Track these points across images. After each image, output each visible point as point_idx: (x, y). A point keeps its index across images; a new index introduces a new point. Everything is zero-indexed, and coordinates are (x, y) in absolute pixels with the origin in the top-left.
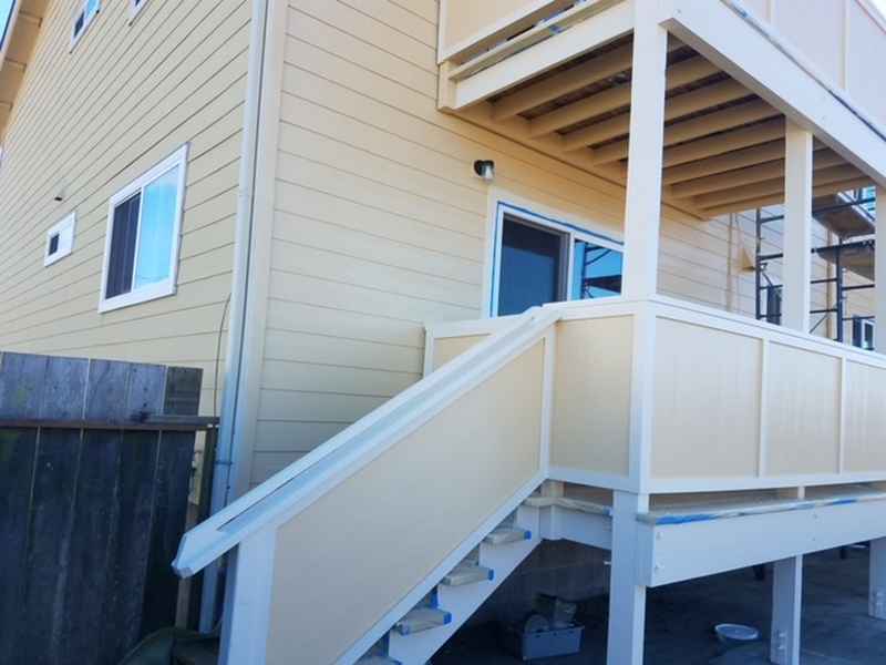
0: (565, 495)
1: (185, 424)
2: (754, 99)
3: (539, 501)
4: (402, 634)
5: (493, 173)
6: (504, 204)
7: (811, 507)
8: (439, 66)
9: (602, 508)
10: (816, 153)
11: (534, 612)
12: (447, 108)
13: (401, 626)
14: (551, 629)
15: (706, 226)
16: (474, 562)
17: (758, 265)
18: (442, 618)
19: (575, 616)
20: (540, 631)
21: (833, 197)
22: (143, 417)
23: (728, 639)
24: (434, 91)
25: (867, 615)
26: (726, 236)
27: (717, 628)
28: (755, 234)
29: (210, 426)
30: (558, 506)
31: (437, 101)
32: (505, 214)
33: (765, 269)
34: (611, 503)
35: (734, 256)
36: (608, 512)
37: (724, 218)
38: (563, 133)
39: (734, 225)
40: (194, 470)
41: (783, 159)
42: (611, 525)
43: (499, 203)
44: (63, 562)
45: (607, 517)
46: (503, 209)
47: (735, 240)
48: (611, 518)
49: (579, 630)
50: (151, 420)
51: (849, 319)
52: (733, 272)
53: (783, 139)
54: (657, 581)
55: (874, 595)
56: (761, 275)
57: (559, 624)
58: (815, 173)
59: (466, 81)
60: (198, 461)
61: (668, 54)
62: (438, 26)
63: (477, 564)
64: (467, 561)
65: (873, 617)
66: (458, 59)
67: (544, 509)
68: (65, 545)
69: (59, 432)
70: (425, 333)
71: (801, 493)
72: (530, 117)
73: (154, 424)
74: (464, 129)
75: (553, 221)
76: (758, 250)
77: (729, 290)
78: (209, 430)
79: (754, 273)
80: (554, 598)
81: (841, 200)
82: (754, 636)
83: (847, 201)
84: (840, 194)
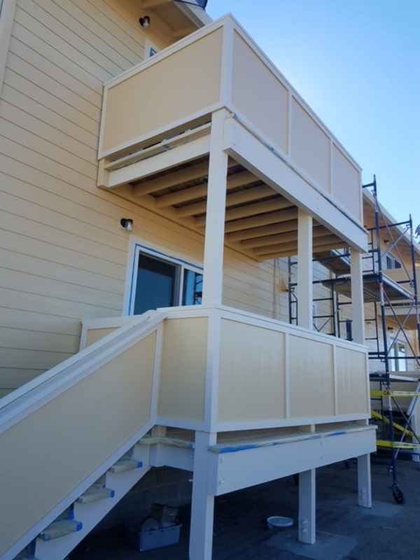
0: (167, 435)
2: (279, 196)
3: (150, 441)
4: (44, 540)
5: (132, 227)
6: (139, 245)
7: (318, 437)
8: (99, 161)
9: (188, 443)
10: (314, 228)
11: (149, 517)
12: (103, 186)
13: (44, 534)
14: (160, 528)
15: (261, 265)
16: (101, 486)
17: (290, 288)
18: (75, 526)
19: (177, 517)
20: (152, 530)
21: (329, 252)
23: (274, 527)
24: (95, 175)
25: (358, 505)
26: (272, 271)
27: (269, 519)
28: (288, 271)
30: (161, 443)
31: (97, 181)
32: (140, 251)
33: (293, 291)
34: (193, 440)
35: (277, 282)
36: (191, 446)
37: (271, 261)
38: (177, 207)
39: (277, 265)
41: (297, 231)
42: (193, 455)
43: (136, 245)
45: (191, 449)
46: (139, 248)
47: (277, 274)
48: (193, 450)
49: (179, 527)
51: (344, 321)
52: (277, 292)
53: (297, 220)
54: (221, 491)
55: (361, 492)
56: (292, 295)
57: (166, 524)
58: (314, 239)
59: (116, 171)
61: (229, 169)
62: (99, 138)
63: (104, 486)
64: (96, 485)
65: (361, 506)
66: (111, 158)
67: (153, 445)
70: (82, 325)
71: (313, 429)
72: (156, 196)
74: (114, 199)
75: (171, 257)
76: (290, 280)
77: (274, 303)
79: (288, 293)
80: (163, 506)
81: (334, 254)
82: (290, 524)
83: (338, 254)
84: (334, 251)
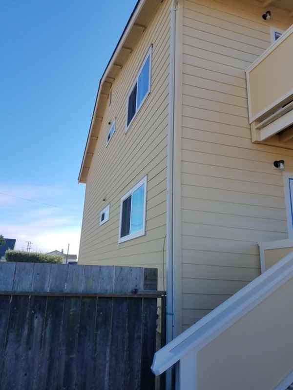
1: (153, 295)
5: (284, 166)
6: (292, 179)
8: (250, 124)
12: (256, 141)
22: (135, 291)
24: (249, 135)
29: (163, 295)
31: (251, 139)
40: (158, 316)
43: (290, 179)
44: (108, 359)
50: (139, 293)
60: (159, 312)
66: (260, 120)
68: (108, 350)
69: (105, 299)
70: (259, 246)
73: (140, 294)
74: (266, 149)
78: (162, 297)
